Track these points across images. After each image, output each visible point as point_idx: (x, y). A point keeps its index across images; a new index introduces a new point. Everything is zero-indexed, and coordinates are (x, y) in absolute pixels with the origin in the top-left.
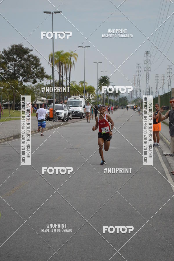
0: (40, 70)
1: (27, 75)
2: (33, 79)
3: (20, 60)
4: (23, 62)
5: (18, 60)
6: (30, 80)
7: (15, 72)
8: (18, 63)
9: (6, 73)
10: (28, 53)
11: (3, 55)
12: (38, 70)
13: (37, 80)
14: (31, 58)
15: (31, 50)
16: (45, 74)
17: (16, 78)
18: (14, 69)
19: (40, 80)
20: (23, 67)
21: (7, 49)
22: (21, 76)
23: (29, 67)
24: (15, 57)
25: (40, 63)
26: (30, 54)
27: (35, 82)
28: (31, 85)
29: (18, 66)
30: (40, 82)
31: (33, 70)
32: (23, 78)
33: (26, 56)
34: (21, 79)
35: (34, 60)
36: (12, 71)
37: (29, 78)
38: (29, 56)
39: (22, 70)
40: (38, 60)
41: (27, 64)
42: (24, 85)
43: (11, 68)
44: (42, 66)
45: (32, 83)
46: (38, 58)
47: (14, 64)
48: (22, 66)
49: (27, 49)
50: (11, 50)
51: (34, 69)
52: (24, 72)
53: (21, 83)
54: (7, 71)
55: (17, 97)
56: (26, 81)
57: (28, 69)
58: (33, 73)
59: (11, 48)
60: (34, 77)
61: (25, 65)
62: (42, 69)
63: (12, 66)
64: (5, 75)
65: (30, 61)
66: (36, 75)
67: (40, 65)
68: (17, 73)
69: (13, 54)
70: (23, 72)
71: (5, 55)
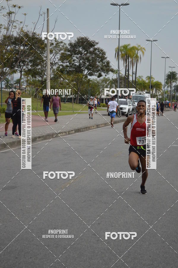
0: (106, 64)
1: (93, 68)
2: (98, 73)
3: (86, 52)
4: (88, 55)
5: (83, 53)
6: (96, 73)
7: (80, 65)
8: (84, 56)
9: (71, 66)
10: (94, 46)
11: (69, 47)
12: (104, 63)
13: (103, 73)
14: (97, 51)
15: (97, 43)
16: (111, 68)
17: (81, 71)
18: (80, 62)
19: (105, 74)
20: (89, 61)
21: (73, 42)
22: (86, 70)
23: (94, 60)
24: (81, 50)
25: (106, 57)
26: (96, 47)
27: (100, 76)
28: (96, 79)
29: (83, 59)
30: (106, 76)
31: (99, 64)
32: (88, 71)
33: (92, 49)
34: (86, 72)
35: (100, 53)
36: (77, 64)
37: (94, 71)
38: (95, 49)
39: (88, 64)
40: (104, 53)
41: (92, 57)
42: (89, 78)
43: (76, 61)
44: (108, 59)
45: (97, 77)
46: (104, 51)
47: (80, 57)
48: (88, 59)
49: (93, 41)
50: (77, 43)
51: (99, 62)
52: (90, 65)
53: (86, 77)
54: (72, 64)
55: (81, 91)
56: (91, 74)
57: (94, 63)
58: (98, 66)
59: (77, 40)
60: (99, 70)
61: (90, 58)
62: (108, 63)
63: (78, 59)
64: (70, 68)
65: (96, 54)
66: (102, 69)
67: (106, 58)
68: (82, 66)
69: (79, 47)
70: (88, 66)
71: (71, 47)
